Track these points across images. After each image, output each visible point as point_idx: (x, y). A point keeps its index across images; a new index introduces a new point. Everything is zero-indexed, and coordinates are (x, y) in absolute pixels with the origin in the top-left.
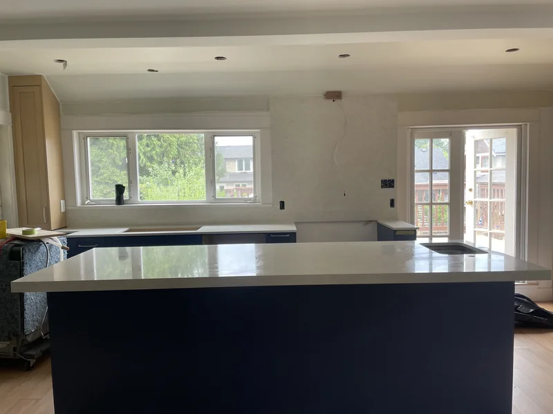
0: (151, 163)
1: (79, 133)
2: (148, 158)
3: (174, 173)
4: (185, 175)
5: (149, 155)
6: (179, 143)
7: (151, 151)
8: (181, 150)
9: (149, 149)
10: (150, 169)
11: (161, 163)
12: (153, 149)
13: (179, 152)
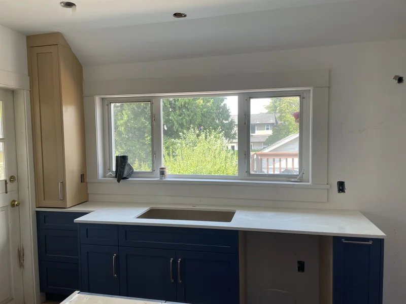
0: (182, 128)
1: (103, 98)
2: (180, 124)
3: (198, 135)
4: (206, 138)
5: (180, 123)
6: (203, 112)
7: (182, 119)
8: (203, 118)
9: (181, 118)
10: (181, 134)
11: (188, 129)
12: (184, 117)
13: (202, 119)
